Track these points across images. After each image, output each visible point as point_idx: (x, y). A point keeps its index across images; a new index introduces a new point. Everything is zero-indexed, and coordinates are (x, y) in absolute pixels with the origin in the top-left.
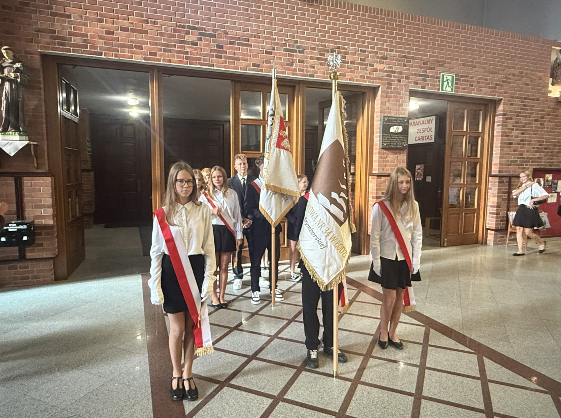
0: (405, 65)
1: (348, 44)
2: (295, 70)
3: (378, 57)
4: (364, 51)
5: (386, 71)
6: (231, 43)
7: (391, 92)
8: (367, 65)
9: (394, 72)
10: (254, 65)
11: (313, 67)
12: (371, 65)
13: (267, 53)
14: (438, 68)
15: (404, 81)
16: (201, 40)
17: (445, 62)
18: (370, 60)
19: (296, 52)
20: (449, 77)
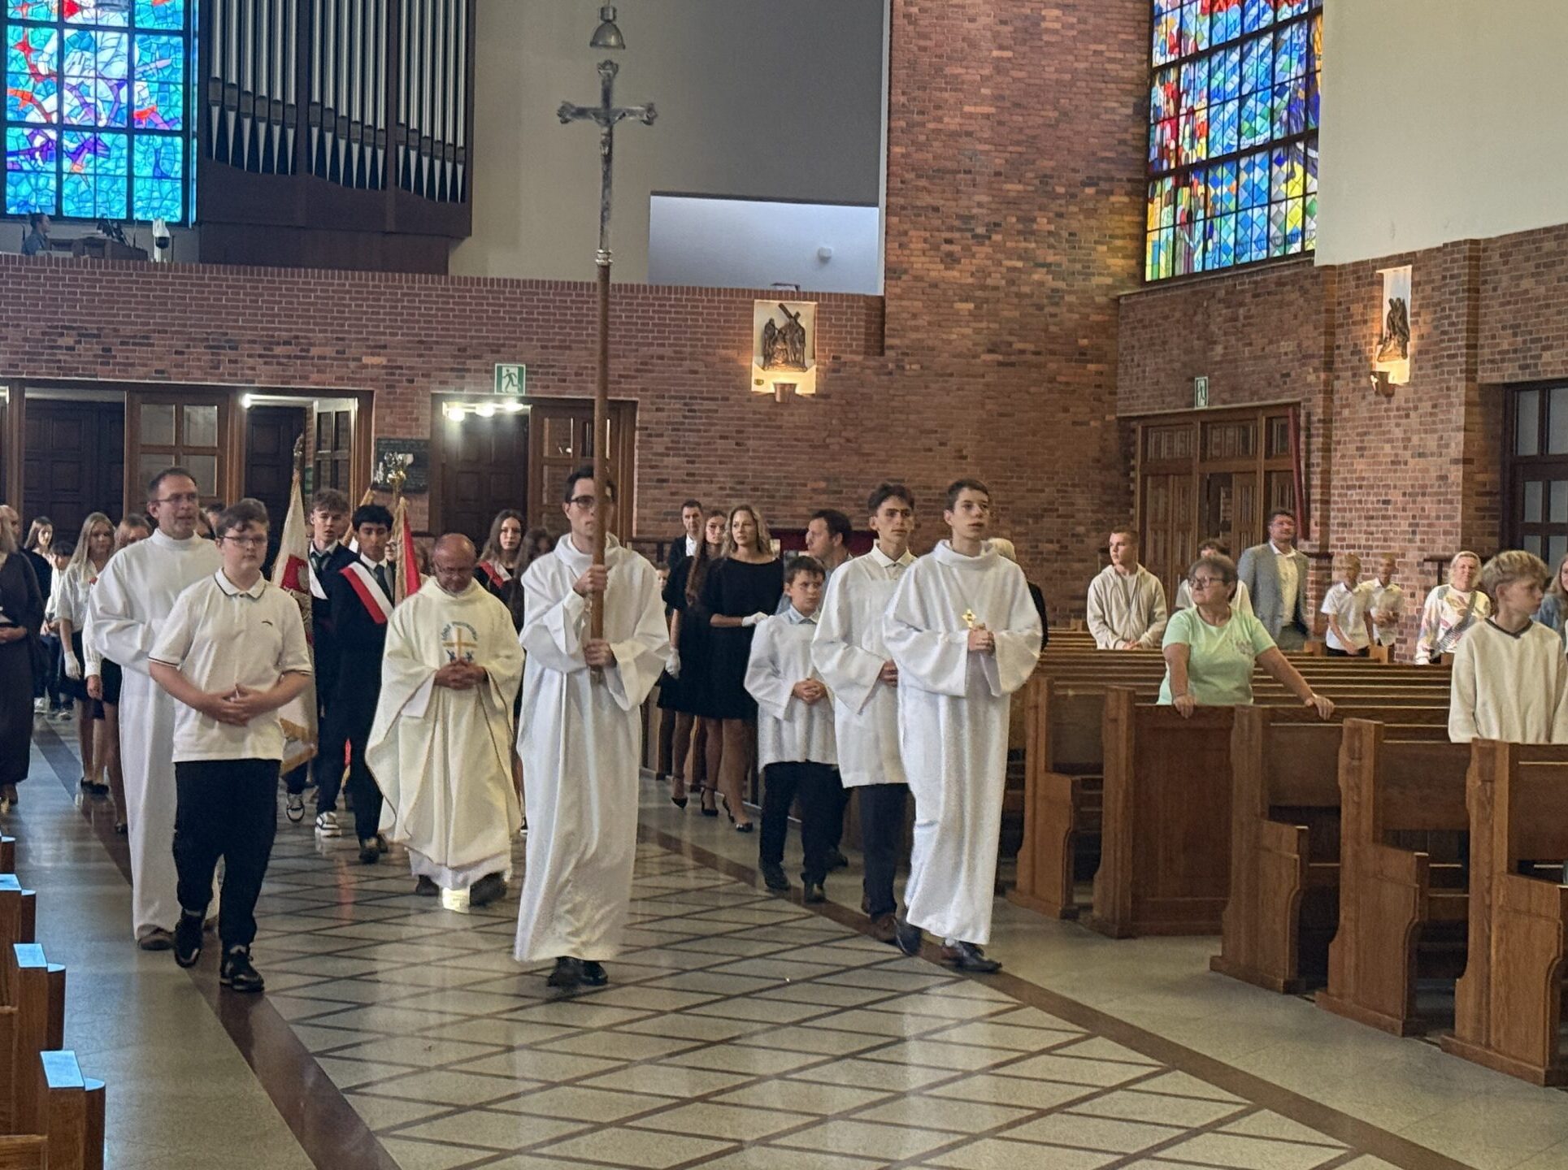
0: (420, 356)
1: (313, 331)
2: (222, 374)
3: (368, 347)
4: (343, 339)
5: (385, 367)
6: (122, 343)
7: (395, 399)
8: (348, 359)
9: (401, 368)
10: (157, 372)
11: (253, 369)
12: (354, 359)
13: (177, 353)
14: (489, 357)
15: (420, 381)
16: (79, 342)
17: (503, 345)
18: (352, 352)
19: (224, 348)
20: (514, 370)
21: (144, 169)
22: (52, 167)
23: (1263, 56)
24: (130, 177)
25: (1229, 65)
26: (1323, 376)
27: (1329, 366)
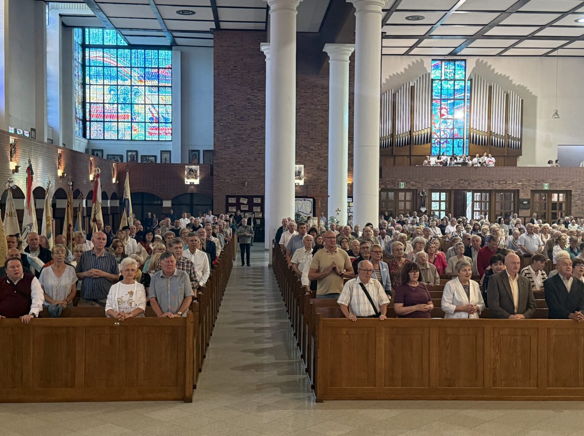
0: (528, 182)
2: (490, 187)
3: (518, 181)
4: (513, 180)
5: (521, 185)
6: (472, 182)
7: (523, 191)
8: (514, 184)
9: (525, 185)
10: (478, 187)
11: (497, 186)
13: (482, 183)
14: (542, 182)
15: (528, 187)
16: (464, 182)
17: (545, 180)
20: (547, 184)
21: (456, 146)
22: (438, 146)
24: (453, 147)
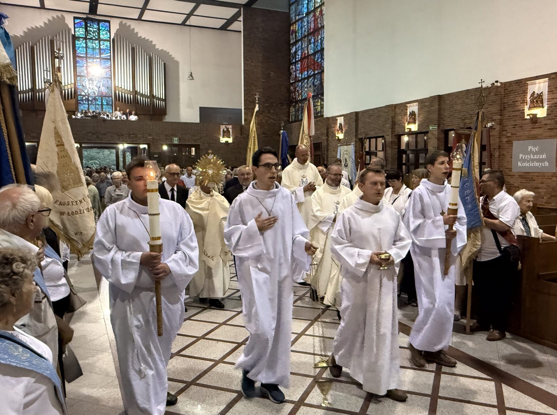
0: (158, 136)
3: (148, 135)
4: (143, 133)
7: (155, 145)
9: (155, 139)
14: (172, 136)
15: (158, 141)
17: (174, 134)
18: (145, 136)
20: (176, 139)
22: (87, 103)
23: (311, 81)
24: (102, 104)
25: (305, 82)
26: (326, 137)
27: (327, 135)
